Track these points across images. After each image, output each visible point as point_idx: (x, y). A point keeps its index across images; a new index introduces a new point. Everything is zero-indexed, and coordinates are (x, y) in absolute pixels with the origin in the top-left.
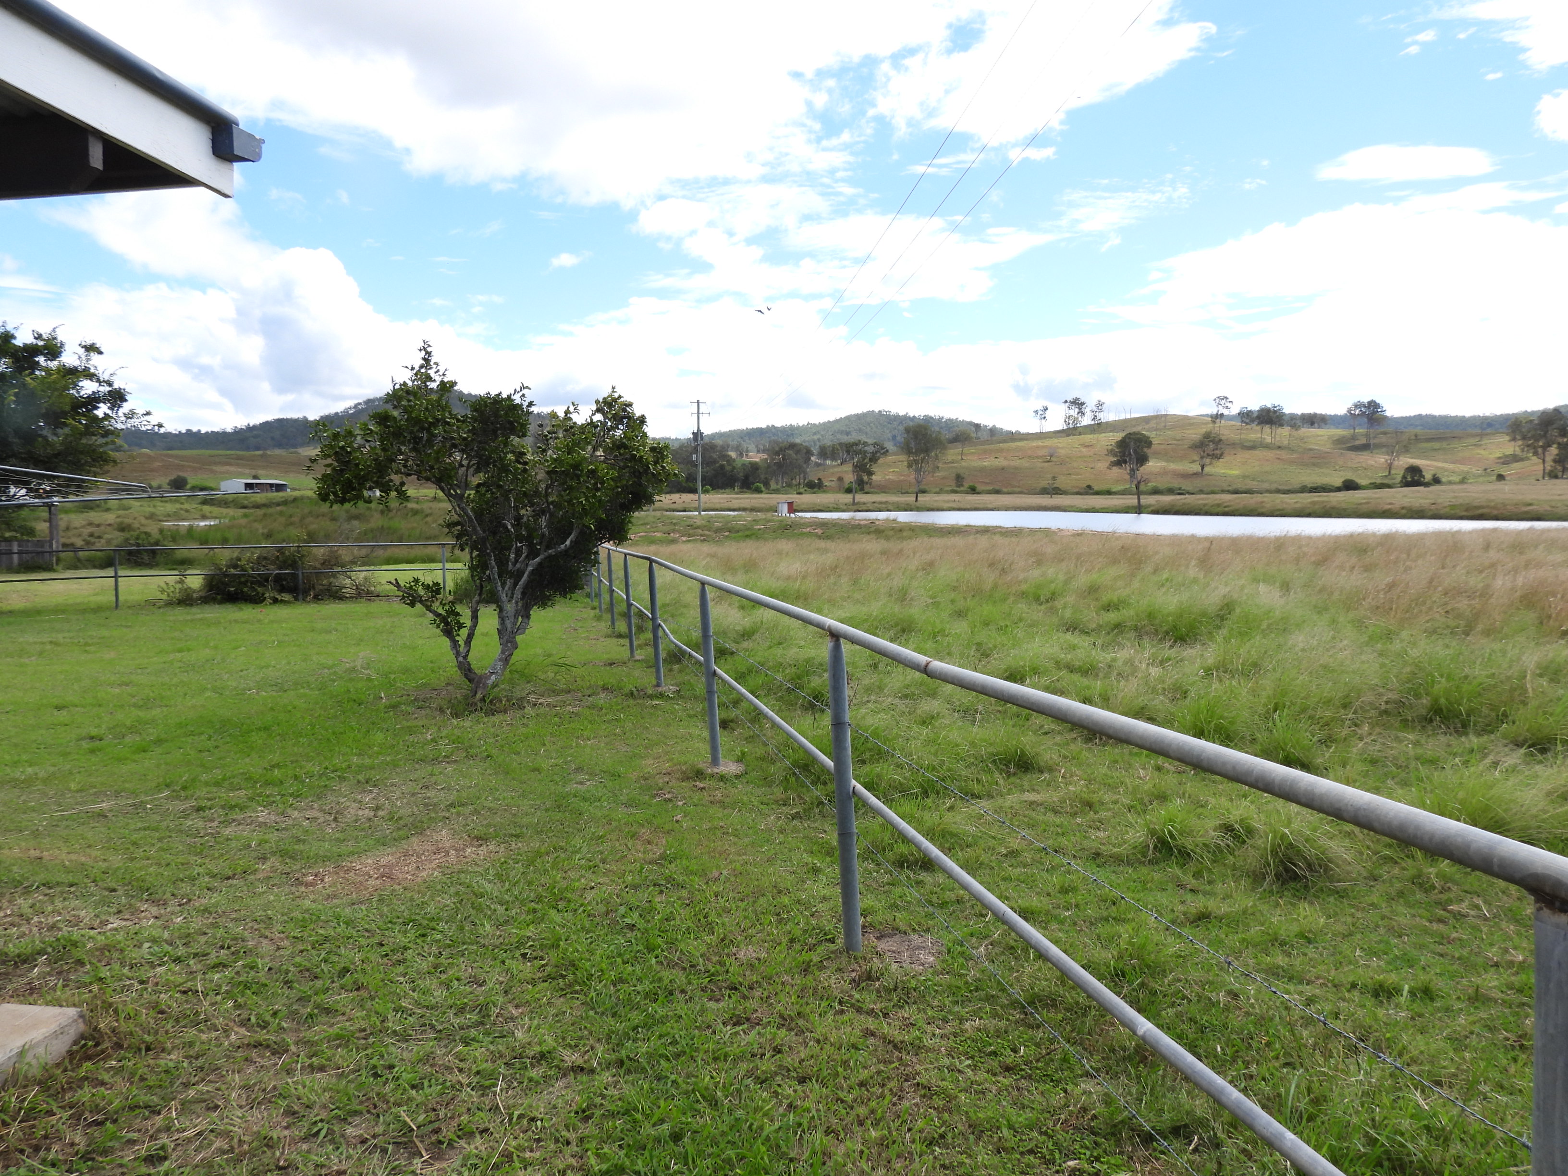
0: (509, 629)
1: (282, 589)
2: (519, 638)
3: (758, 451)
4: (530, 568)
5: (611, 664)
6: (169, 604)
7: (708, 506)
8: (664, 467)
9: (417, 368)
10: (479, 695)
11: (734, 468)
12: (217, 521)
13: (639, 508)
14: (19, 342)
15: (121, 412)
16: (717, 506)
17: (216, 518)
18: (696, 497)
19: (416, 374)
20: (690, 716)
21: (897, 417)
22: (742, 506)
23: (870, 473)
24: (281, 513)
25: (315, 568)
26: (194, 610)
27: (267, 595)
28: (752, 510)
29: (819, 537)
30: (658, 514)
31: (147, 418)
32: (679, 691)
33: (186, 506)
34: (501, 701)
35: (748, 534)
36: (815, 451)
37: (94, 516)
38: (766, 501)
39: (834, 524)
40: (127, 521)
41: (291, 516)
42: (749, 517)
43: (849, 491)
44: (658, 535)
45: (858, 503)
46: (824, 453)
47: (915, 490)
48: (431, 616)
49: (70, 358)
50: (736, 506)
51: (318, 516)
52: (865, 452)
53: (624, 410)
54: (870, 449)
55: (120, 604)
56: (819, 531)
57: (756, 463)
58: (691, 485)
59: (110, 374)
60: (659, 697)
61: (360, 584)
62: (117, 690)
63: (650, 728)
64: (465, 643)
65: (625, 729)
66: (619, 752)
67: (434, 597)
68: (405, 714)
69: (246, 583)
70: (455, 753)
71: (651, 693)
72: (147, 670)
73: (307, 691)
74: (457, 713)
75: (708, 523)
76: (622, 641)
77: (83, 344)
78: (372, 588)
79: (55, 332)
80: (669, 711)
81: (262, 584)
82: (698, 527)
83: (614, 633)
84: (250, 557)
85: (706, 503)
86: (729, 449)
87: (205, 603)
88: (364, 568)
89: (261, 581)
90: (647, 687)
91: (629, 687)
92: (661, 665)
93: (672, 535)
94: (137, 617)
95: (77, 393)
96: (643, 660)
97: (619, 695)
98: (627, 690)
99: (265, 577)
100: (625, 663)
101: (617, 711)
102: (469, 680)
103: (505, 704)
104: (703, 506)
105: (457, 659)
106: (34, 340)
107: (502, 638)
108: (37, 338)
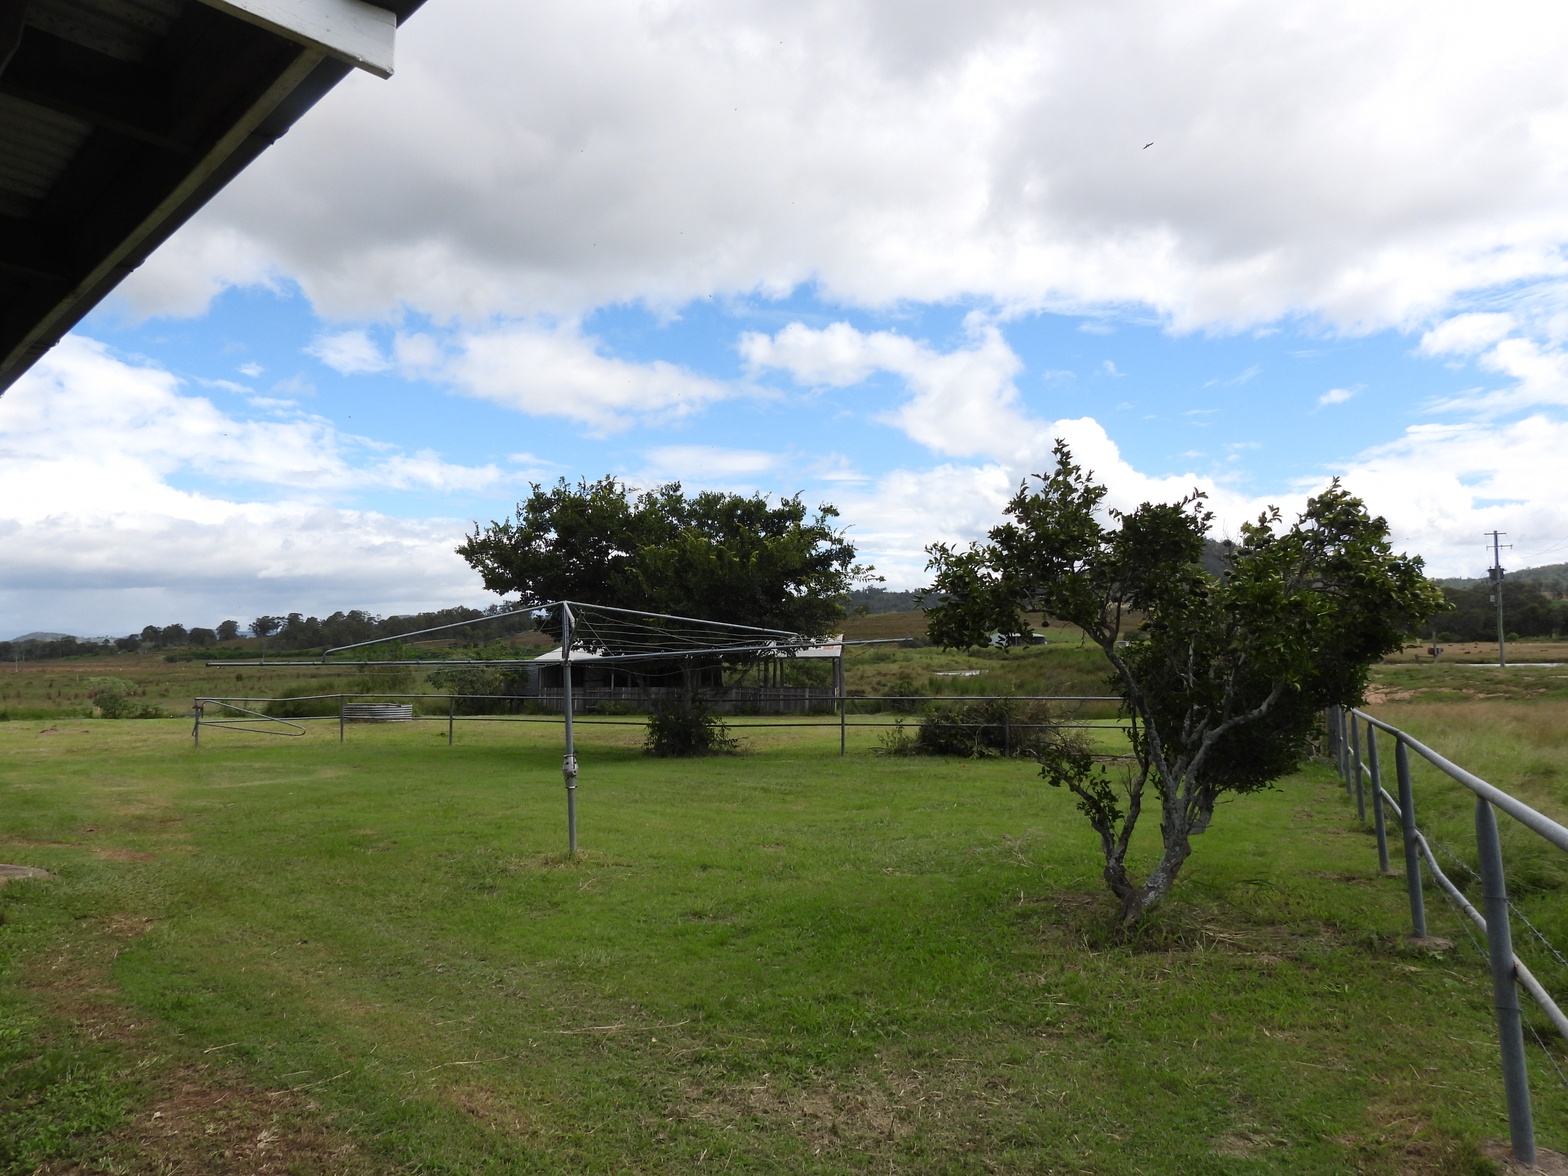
0: (1177, 826)
1: (990, 744)
2: (1191, 839)
4: (1207, 742)
5: (1348, 879)
6: (889, 753)
7: (1514, 656)
8: (1416, 596)
9: (1052, 476)
10: (1130, 919)
11: (1550, 611)
12: (978, 672)
13: (1376, 658)
14: (769, 509)
15: (850, 567)
16: (1528, 657)
17: (978, 669)
18: (1496, 646)
19: (1051, 485)
20: (1474, 1007)
22: (1563, 656)
25: (1023, 722)
26: (906, 761)
27: (975, 749)
30: (1446, 666)
31: (870, 572)
32: (1454, 950)
33: (957, 658)
34: (1161, 931)
37: (883, 667)
40: (907, 671)
41: (1041, 668)
44: (1446, 690)
48: (1078, 798)
49: (807, 522)
50: (1555, 656)
51: (1065, 668)
53: (1347, 513)
55: (845, 751)
59: (842, 533)
60: (1416, 958)
61: (1071, 740)
62: (771, 851)
63: (1394, 1025)
64: (1120, 840)
65: (1349, 1018)
66: (1329, 1070)
67: (1083, 774)
68: (1032, 933)
69: (955, 736)
70: (1066, 1019)
71: (1402, 947)
72: (813, 829)
73: (944, 877)
74: (1096, 942)
75: (1514, 678)
76: (1374, 840)
77: (823, 507)
78: (1084, 746)
79: (800, 497)
80: (1434, 990)
81: (970, 737)
82: (1501, 682)
83: (1363, 825)
84: (960, 708)
85: (1511, 653)
86: (1543, 589)
87: (918, 754)
88: (1074, 724)
89: (970, 734)
90: (1398, 935)
91: (1368, 929)
92: (1422, 902)
93: (1464, 691)
94: (860, 764)
95: (814, 552)
96: (1400, 877)
97: (1350, 942)
98: (1365, 935)
99: (974, 730)
100: (1371, 880)
101: (1340, 976)
102: (1119, 895)
103: (1166, 938)
104: (1507, 657)
105: (1108, 863)
106: (782, 507)
107: (1168, 839)
108: (783, 505)
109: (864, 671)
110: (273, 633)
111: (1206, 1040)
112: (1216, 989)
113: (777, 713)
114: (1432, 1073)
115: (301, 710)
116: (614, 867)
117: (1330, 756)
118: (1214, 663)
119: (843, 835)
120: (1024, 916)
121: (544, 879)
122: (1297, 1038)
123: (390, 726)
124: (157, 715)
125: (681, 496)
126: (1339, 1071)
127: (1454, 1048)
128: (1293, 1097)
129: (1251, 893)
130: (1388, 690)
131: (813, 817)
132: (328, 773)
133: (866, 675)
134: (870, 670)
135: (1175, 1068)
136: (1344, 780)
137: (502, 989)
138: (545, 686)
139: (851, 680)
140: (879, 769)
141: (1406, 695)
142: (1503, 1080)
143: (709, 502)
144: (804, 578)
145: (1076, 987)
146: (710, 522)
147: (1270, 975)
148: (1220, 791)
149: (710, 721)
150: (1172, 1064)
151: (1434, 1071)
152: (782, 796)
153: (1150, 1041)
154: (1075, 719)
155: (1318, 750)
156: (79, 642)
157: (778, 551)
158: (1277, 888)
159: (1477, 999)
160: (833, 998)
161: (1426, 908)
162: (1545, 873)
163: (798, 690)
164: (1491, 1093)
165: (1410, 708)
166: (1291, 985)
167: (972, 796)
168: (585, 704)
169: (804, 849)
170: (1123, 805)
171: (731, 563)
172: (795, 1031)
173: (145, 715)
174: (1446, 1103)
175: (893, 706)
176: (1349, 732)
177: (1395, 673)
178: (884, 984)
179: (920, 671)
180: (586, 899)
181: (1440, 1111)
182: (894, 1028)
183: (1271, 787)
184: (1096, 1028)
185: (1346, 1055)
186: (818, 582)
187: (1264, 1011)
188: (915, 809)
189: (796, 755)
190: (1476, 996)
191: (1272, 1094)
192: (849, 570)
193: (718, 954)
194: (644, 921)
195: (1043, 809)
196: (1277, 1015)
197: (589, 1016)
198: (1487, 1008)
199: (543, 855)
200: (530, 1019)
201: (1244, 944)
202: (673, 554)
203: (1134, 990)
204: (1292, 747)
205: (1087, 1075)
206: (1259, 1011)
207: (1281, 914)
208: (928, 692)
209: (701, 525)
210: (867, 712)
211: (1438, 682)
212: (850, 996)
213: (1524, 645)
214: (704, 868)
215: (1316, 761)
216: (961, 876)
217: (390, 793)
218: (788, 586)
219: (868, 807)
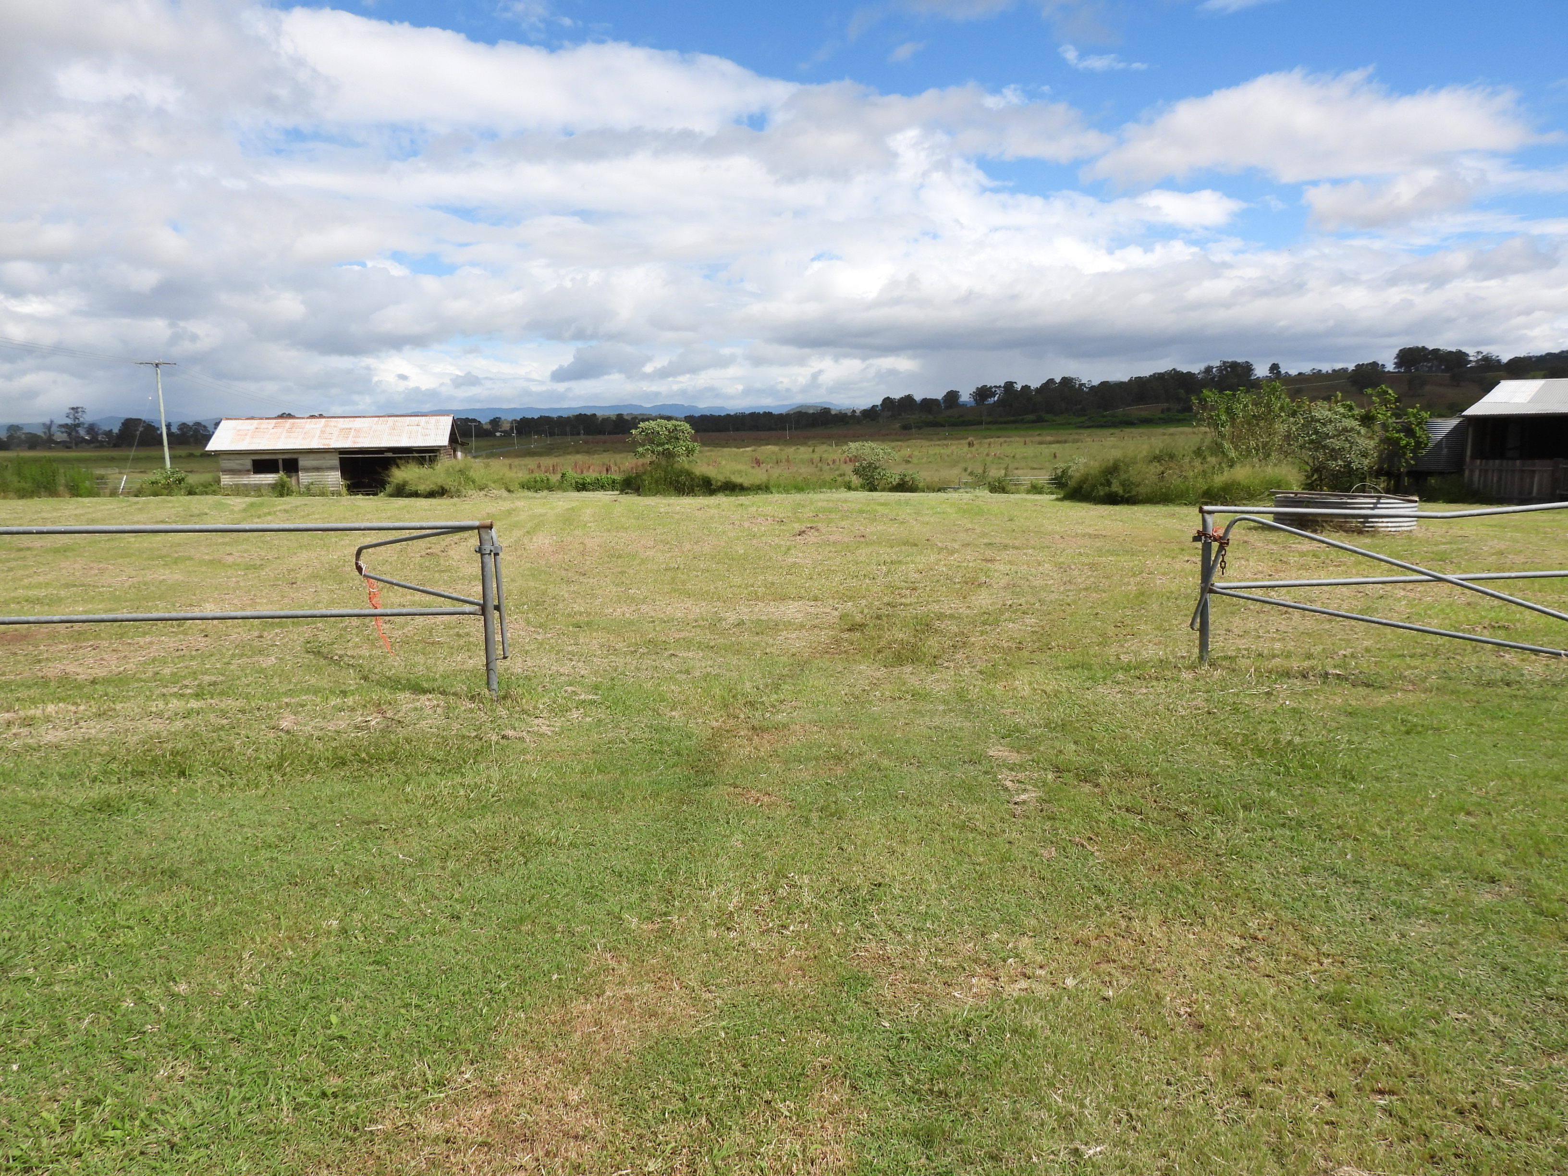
110: (991, 400)
124: (913, 489)
138: (1477, 457)
156: (833, 412)
173: (902, 487)
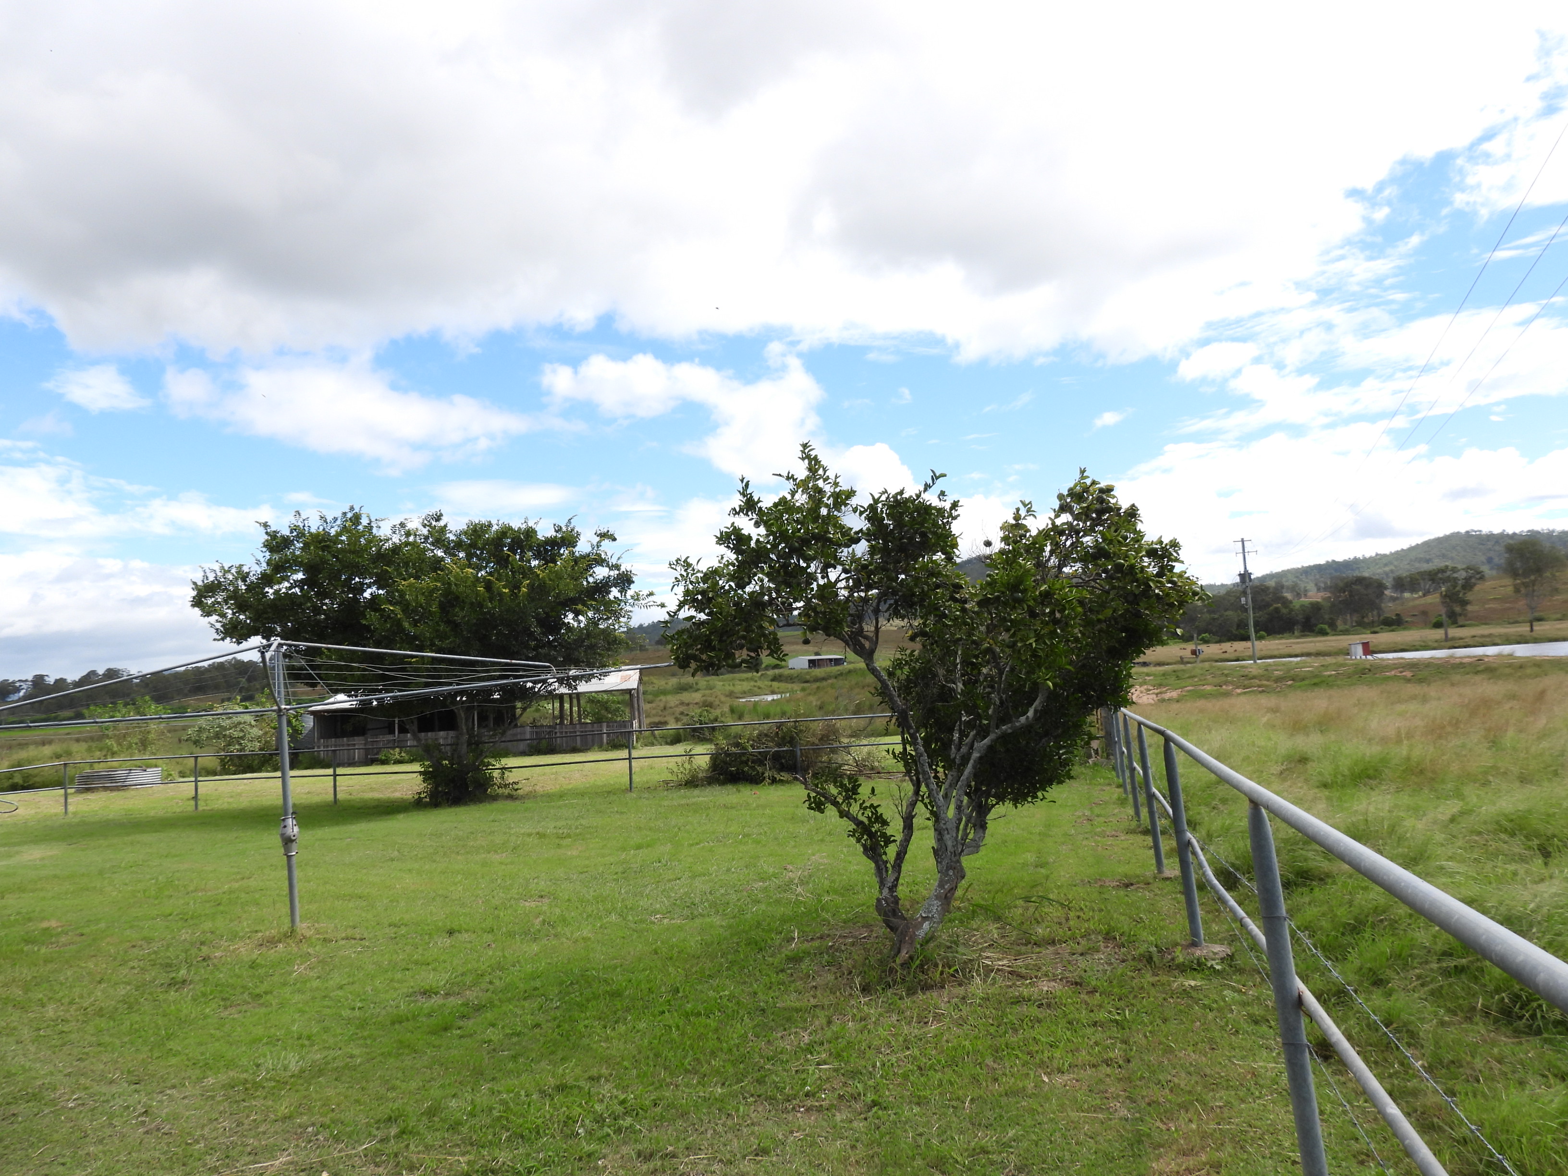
0: (950, 848)
1: (782, 768)
2: (965, 860)
3: (1319, 590)
4: (976, 755)
5: (1127, 885)
6: (680, 785)
7: (1263, 653)
8: (1173, 584)
10: (904, 955)
11: (1291, 610)
12: (779, 696)
14: (540, 536)
16: (1276, 653)
17: (779, 693)
18: (1248, 644)
20: (1255, 1021)
21: (1490, 537)
22: (1305, 651)
23: (1464, 603)
24: (832, 686)
25: (813, 744)
26: (696, 792)
27: (766, 775)
28: (1318, 654)
29: (1408, 681)
30: (1207, 665)
31: (651, 598)
32: (1231, 957)
33: (759, 683)
34: (936, 965)
35: (1317, 682)
36: (1389, 582)
37: (686, 697)
38: (1333, 644)
39: (1427, 664)
40: (710, 699)
41: (840, 688)
42: (1316, 662)
43: (1438, 625)
44: (1208, 688)
45: (1453, 639)
46: (1400, 584)
47: (1530, 616)
48: (848, 824)
49: (583, 547)
50: (1298, 651)
51: (863, 687)
52: (1456, 579)
54: (1462, 575)
55: (634, 785)
56: (1408, 674)
57: (1318, 603)
58: (1242, 632)
59: (619, 558)
60: (1195, 969)
61: (863, 759)
62: (531, 905)
63: (1177, 1053)
64: (893, 867)
65: (1131, 1050)
66: (1110, 1120)
67: (851, 798)
68: (802, 979)
69: (746, 763)
70: (828, 1086)
71: (1181, 960)
72: (583, 876)
73: (717, 920)
74: (868, 984)
75: (1266, 673)
76: (1149, 840)
77: (599, 532)
78: (876, 764)
79: (574, 523)
80: (1215, 1006)
81: (761, 763)
82: (1254, 677)
83: (1139, 826)
84: (751, 734)
85: (1261, 650)
86: (1284, 590)
87: (709, 784)
88: (865, 742)
89: (760, 760)
90: (1176, 944)
91: (1147, 941)
92: (1197, 903)
93: (1224, 687)
94: (648, 799)
95: (591, 580)
96: (1176, 878)
97: (1130, 957)
98: (1143, 949)
99: (764, 755)
100: (1149, 884)
101: (1120, 999)
102: (893, 929)
103: (942, 973)
104: (1258, 654)
105: (881, 893)
106: (554, 534)
107: (941, 863)
108: (556, 531)
109: (666, 702)
110: (15, 696)
111: (980, 1097)
112: (992, 1030)
113: (574, 750)
114: (1218, 1110)
115: (30, 783)
116: (344, 942)
117: (1108, 758)
118: (985, 671)
119: (614, 880)
120: (795, 959)
121: (253, 965)
122: (1077, 1081)
123: (132, 793)
125: (446, 526)
126: (1121, 1119)
127: (1239, 1075)
128: (1072, 1162)
129: (1032, 910)
130: (1159, 691)
131: (587, 862)
132: (34, 854)
133: (668, 705)
134: (672, 700)
135: (944, 1137)
136: (1121, 781)
137: (143, 1122)
138: (322, 738)
139: (654, 712)
140: (666, 803)
141: (1174, 694)
142: (1291, 1108)
143: (477, 531)
144: (580, 607)
145: (842, 1043)
146: (478, 552)
147: (1049, 1006)
148: (993, 806)
149: (489, 764)
150: (942, 1132)
151: (1220, 1107)
152: (557, 841)
153: (918, 1104)
154: (866, 737)
155: (1096, 752)
157: (550, 580)
158: (1058, 902)
159: (1257, 1011)
160: (561, 1088)
161: (1202, 910)
162: (1311, 864)
163: (595, 725)
164: (1280, 1127)
165: (1176, 706)
166: (1070, 1016)
167: (760, 825)
168: (366, 755)
169: (569, 900)
170: (895, 828)
171: (501, 594)
172: (509, 1139)
174: (1235, 1148)
175: (693, 736)
176: (1122, 733)
177: (1164, 675)
178: (625, 1063)
179: (723, 699)
180: (298, 985)
181: (1229, 1159)
182: (629, 1121)
183: (1044, 798)
184: (859, 1094)
185: (1128, 1097)
186: (597, 610)
187: (1042, 1052)
188: (697, 844)
189: (580, 794)
190: (1256, 1007)
191: (1049, 1160)
192: (628, 597)
193: (437, 1043)
194: (359, 1008)
195: (830, 834)
196: (1057, 1054)
197: (249, 1149)
198: (1268, 1021)
199: (260, 934)
200: (167, 1164)
201: (1023, 971)
202: (436, 589)
203: (905, 1040)
204: (1063, 754)
205: (844, 1160)
206: (1037, 1052)
207: (1061, 931)
208: (728, 719)
209: (469, 556)
210: (667, 743)
211: (1201, 680)
212: (582, 1083)
213: (1272, 642)
214: (451, 933)
215: (1095, 764)
216: (734, 917)
217: (101, 873)
218: (566, 616)
219: (648, 846)
